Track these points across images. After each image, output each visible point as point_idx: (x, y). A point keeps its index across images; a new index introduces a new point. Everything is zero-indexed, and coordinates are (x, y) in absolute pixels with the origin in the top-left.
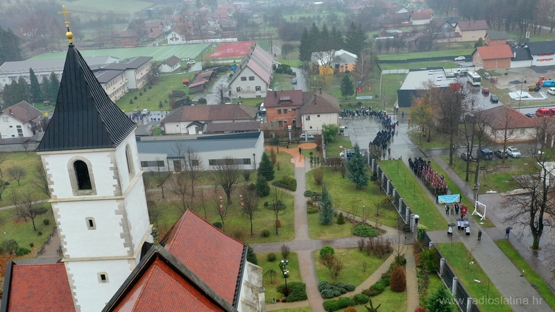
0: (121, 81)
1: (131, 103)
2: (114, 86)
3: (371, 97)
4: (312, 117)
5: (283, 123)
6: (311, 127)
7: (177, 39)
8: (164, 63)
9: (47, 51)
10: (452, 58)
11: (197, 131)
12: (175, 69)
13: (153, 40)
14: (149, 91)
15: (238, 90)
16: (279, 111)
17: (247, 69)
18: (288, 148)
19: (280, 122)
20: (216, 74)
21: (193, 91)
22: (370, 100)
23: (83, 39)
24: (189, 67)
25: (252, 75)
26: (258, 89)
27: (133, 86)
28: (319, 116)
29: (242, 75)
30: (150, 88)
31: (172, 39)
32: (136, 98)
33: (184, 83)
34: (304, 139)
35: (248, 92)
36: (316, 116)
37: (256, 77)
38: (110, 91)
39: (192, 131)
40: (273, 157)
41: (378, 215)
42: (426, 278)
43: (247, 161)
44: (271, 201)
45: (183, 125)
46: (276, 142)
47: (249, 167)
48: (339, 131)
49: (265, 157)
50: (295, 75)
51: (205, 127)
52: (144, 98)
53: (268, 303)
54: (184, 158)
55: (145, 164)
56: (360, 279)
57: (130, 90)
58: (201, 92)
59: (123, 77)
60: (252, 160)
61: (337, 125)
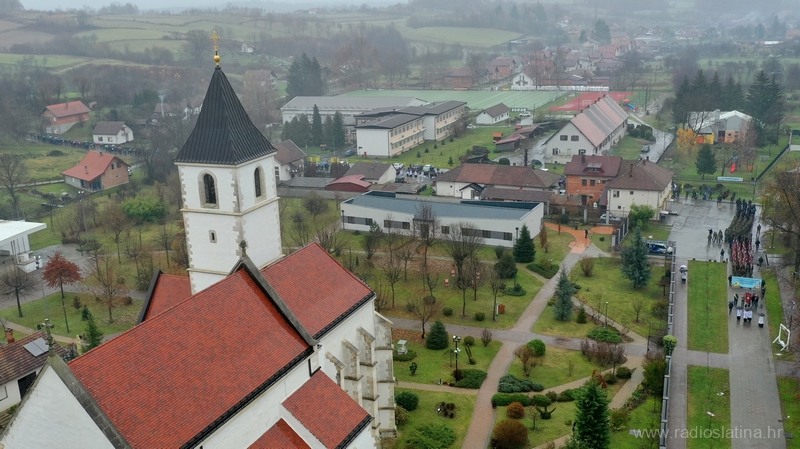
0: (415, 129)
1: (419, 156)
2: (403, 134)
3: (741, 179)
4: (622, 193)
5: (588, 199)
6: (619, 207)
7: (525, 83)
8: (484, 111)
9: (361, 88)
11: (473, 195)
12: (498, 120)
13: (496, 82)
14: (449, 145)
15: (555, 152)
16: (584, 183)
17: (569, 126)
18: (576, 229)
19: (584, 197)
20: (543, 131)
21: (500, 148)
22: (739, 183)
23: (410, 76)
24: (519, 119)
25: (577, 133)
26: (582, 153)
27: (430, 136)
28: (632, 193)
29: (563, 132)
30: (452, 141)
31: (518, 83)
32: (427, 151)
33: (495, 138)
34: (604, 221)
35: (568, 155)
36: (629, 192)
37: (581, 137)
38: (396, 139)
39: (467, 195)
40: (543, 235)
41: (637, 321)
42: (644, 398)
43: (508, 236)
44: (510, 284)
45: (458, 186)
46: (563, 221)
47: (509, 244)
48: (656, 217)
49: (525, 232)
50: (653, 140)
51: (483, 192)
52: (438, 151)
53: (433, 383)
54: (433, 221)
55: (388, 224)
56: (558, 382)
57: (426, 142)
58: (511, 151)
59: (418, 124)
60: (514, 235)
61: (654, 207)
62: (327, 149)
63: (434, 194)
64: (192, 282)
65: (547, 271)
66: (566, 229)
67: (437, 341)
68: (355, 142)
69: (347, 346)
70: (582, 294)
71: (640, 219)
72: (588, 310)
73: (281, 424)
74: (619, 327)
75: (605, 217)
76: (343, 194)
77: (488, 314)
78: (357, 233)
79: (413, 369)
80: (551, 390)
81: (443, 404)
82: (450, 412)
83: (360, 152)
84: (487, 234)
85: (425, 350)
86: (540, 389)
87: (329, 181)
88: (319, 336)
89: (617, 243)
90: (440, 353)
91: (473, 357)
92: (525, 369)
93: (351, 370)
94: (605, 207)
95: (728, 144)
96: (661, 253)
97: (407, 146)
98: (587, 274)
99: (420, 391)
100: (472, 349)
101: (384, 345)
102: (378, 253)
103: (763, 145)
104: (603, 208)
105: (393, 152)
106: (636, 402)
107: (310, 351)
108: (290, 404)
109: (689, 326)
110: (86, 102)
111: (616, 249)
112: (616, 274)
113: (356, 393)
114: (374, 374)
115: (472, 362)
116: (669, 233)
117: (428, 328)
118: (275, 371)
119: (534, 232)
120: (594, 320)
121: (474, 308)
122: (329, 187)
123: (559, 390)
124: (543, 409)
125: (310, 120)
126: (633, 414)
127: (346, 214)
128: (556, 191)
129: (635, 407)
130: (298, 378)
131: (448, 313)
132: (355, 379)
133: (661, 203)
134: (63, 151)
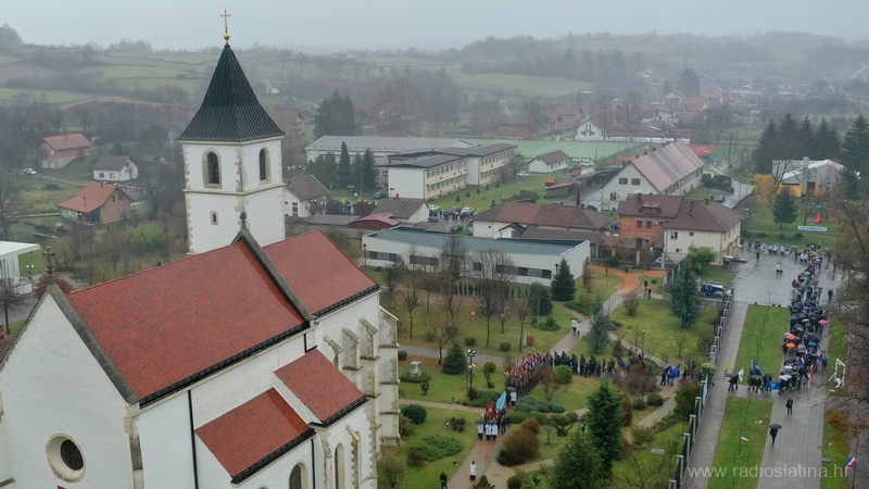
0: (456, 171)
2: (442, 175)
4: (681, 235)
5: (644, 243)
6: (678, 250)
7: (592, 133)
8: (538, 158)
12: (554, 169)
13: (557, 132)
14: (494, 191)
15: (613, 197)
16: (640, 223)
17: (630, 168)
19: (639, 241)
20: (603, 177)
21: (552, 193)
23: (458, 124)
25: (638, 176)
27: (474, 180)
29: (621, 175)
30: (498, 186)
32: (468, 196)
33: (547, 184)
34: (659, 265)
36: (688, 234)
37: (643, 181)
38: (433, 180)
39: (506, 235)
40: (586, 277)
41: (680, 357)
42: (674, 423)
43: (546, 274)
44: (543, 320)
45: (497, 226)
46: (614, 263)
47: (547, 283)
48: (718, 262)
49: (564, 267)
51: (526, 233)
52: (480, 196)
53: (445, 401)
54: (463, 257)
55: (413, 259)
56: (581, 406)
57: (468, 186)
58: (565, 197)
59: (460, 166)
60: (554, 272)
61: (716, 249)
62: (354, 191)
63: (470, 234)
65: (587, 309)
67: (454, 366)
68: (386, 183)
70: (623, 330)
71: (699, 261)
74: (657, 361)
75: (661, 260)
76: (368, 232)
77: (514, 345)
78: (379, 269)
79: (425, 389)
80: (572, 412)
81: (453, 419)
83: (392, 194)
84: (523, 271)
86: (561, 411)
89: (669, 282)
90: (455, 378)
91: (492, 381)
94: (662, 250)
96: (719, 296)
97: (446, 189)
98: (631, 312)
100: (492, 375)
102: (400, 288)
104: (659, 251)
105: (429, 195)
110: (88, 136)
112: (664, 314)
115: (490, 386)
116: (734, 277)
117: (445, 353)
119: (576, 271)
121: (500, 339)
124: (561, 427)
125: (338, 160)
126: (657, 435)
127: (369, 249)
128: (608, 234)
129: (662, 430)
131: (471, 343)
133: (725, 247)
134: (61, 186)
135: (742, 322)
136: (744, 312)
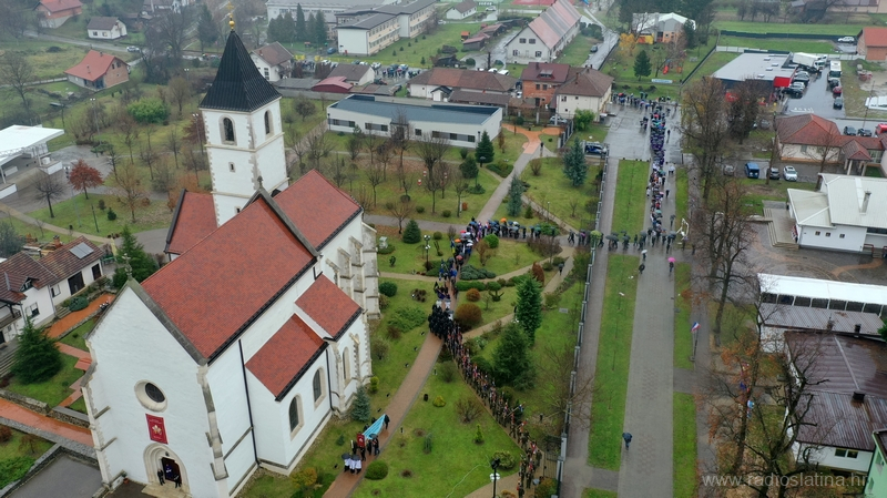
0: (391, 27)
1: (394, 54)
2: (380, 33)
3: (671, 81)
4: (568, 98)
5: (541, 102)
6: (566, 110)
8: (453, 7)
10: (834, 38)
11: (443, 97)
12: (466, 16)
14: (421, 42)
15: (515, 53)
16: (538, 86)
17: (528, 30)
18: (529, 130)
19: (538, 100)
20: (506, 29)
21: (467, 48)
22: (667, 85)
24: (484, 15)
25: (534, 37)
26: (538, 54)
27: (405, 33)
28: (577, 98)
29: (521, 36)
30: (424, 38)
32: (402, 49)
33: (463, 37)
34: (553, 123)
35: (526, 57)
36: (574, 98)
37: (537, 41)
38: (374, 38)
39: (437, 97)
40: (501, 136)
41: (573, 216)
42: (573, 282)
43: (471, 139)
44: (472, 184)
45: (429, 88)
46: (519, 122)
47: (472, 145)
48: (596, 119)
49: (485, 137)
50: (602, 40)
51: (451, 94)
52: (411, 50)
53: (408, 272)
54: (407, 125)
55: (369, 126)
56: (508, 270)
57: (402, 39)
58: (477, 50)
59: (394, 23)
60: (477, 138)
61: (595, 110)
62: (310, 46)
63: (408, 95)
64: (216, 202)
65: (503, 170)
66: (521, 130)
67: (412, 236)
68: (336, 38)
69: (342, 253)
70: (531, 192)
71: (582, 123)
72: (534, 206)
73: (295, 318)
74: (558, 222)
75: (555, 118)
76: (328, 95)
77: (453, 211)
78: (341, 134)
79: (393, 262)
80: (502, 277)
81: (417, 291)
82: (422, 297)
83: (341, 50)
84: (453, 136)
85: (402, 244)
86: (493, 276)
87: (315, 82)
88: (320, 248)
89: (562, 144)
90: (415, 246)
91: (441, 250)
92: (481, 261)
93: (345, 271)
94: (554, 110)
95: (664, 44)
96: (598, 153)
97: (384, 44)
98: (536, 173)
99: (398, 280)
100: (440, 242)
101: (370, 248)
102: (361, 154)
103: (694, 47)
104: (553, 111)
105: (371, 51)
106: (566, 286)
107: (314, 260)
108: (301, 302)
109: (614, 219)
111: (561, 150)
112: (558, 173)
113: (349, 288)
114: (363, 272)
115: (440, 254)
116: (606, 134)
117: (404, 224)
118: (289, 279)
119: (493, 135)
120: (539, 215)
121: (442, 205)
122: (315, 89)
123: (507, 277)
124: (494, 293)
125: (294, 17)
126: (563, 295)
127: (332, 117)
128: (513, 94)
129: (565, 290)
130: (307, 281)
131: (421, 211)
132: (348, 278)
133: (601, 107)
134: (61, 47)
135: (615, 178)
136: (616, 168)
